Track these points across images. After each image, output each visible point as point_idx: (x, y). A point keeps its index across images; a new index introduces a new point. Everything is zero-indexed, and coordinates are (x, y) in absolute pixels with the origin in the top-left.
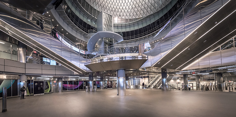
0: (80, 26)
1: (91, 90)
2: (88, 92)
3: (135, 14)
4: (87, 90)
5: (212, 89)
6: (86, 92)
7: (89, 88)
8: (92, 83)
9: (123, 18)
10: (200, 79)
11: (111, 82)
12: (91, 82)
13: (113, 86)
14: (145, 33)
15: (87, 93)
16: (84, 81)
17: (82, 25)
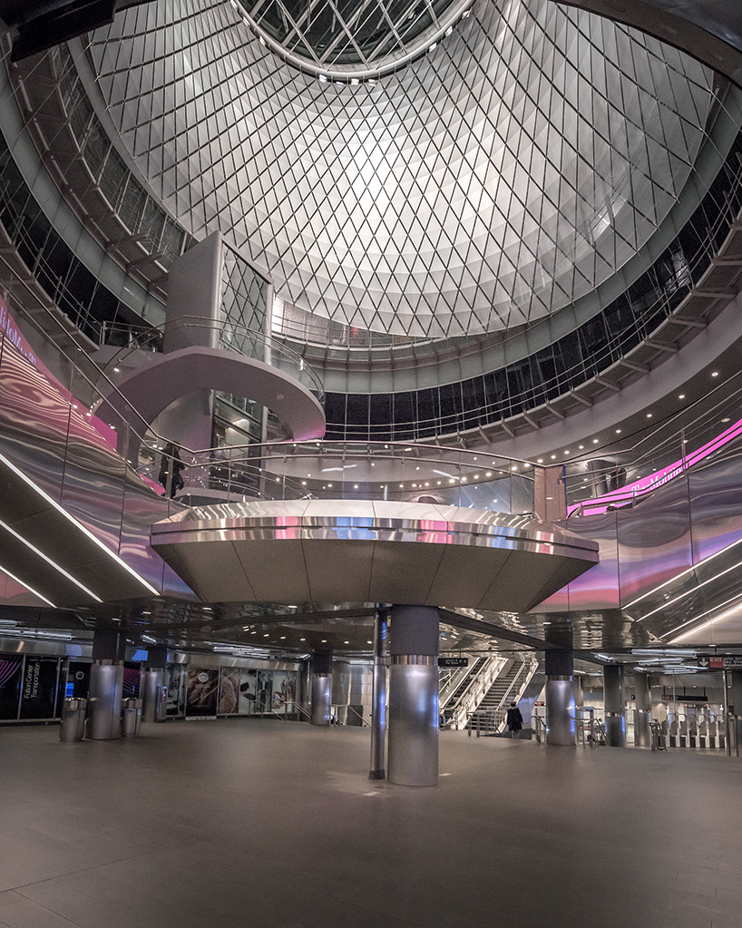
0: (78, 308)
1: (102, 724)
2: (78, 740)
3: (386, 309)
4: (72, 725)
5: (717, 745)
6: (63, 739)
7: (90, 711)
8: (116, 675)
9: (321, 312)
10: (650, 694)
11: (214, 674)
12: (107, 670)
13: (221, 706)
14: (453, 419)
15: (70, 747)
16: (31, 659)
17: (86, 306)
